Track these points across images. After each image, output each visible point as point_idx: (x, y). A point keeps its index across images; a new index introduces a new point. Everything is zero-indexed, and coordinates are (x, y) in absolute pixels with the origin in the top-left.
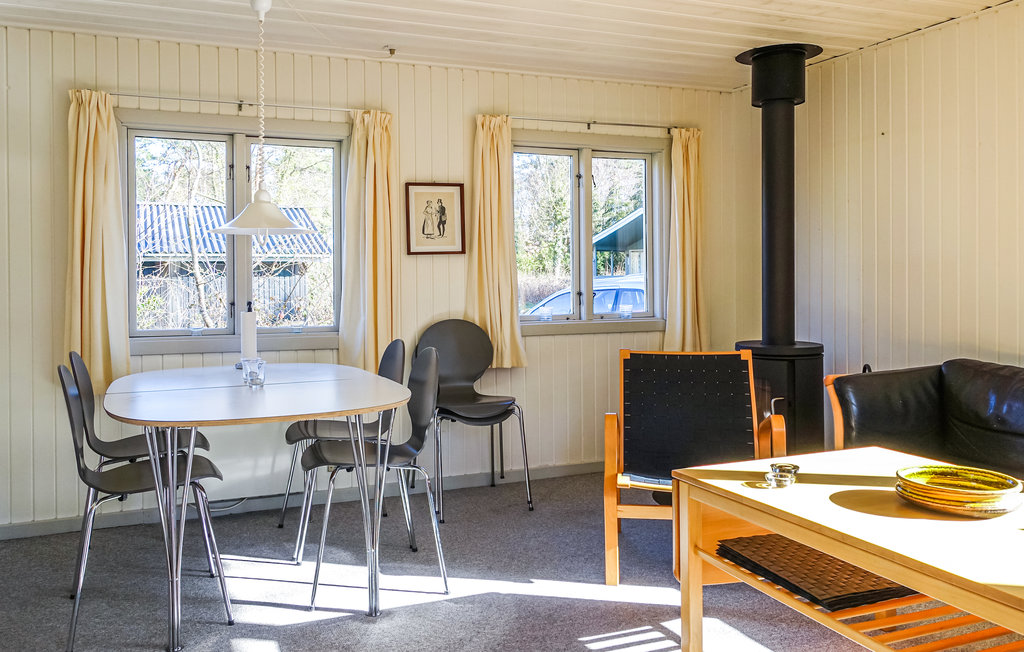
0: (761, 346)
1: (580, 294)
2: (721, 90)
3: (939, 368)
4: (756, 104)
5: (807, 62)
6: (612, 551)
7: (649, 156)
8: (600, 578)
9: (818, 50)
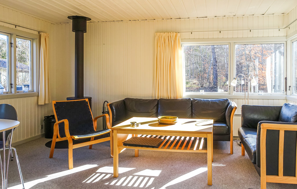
0: (74, 98)
1: (11, 84)
2: (52, 23)
3: (124, 100)
4: (73, 31)
5: (87, 21)
6: (71, 159)
7: (32, 40)
8: (68, 168)
9: (90, 19)
